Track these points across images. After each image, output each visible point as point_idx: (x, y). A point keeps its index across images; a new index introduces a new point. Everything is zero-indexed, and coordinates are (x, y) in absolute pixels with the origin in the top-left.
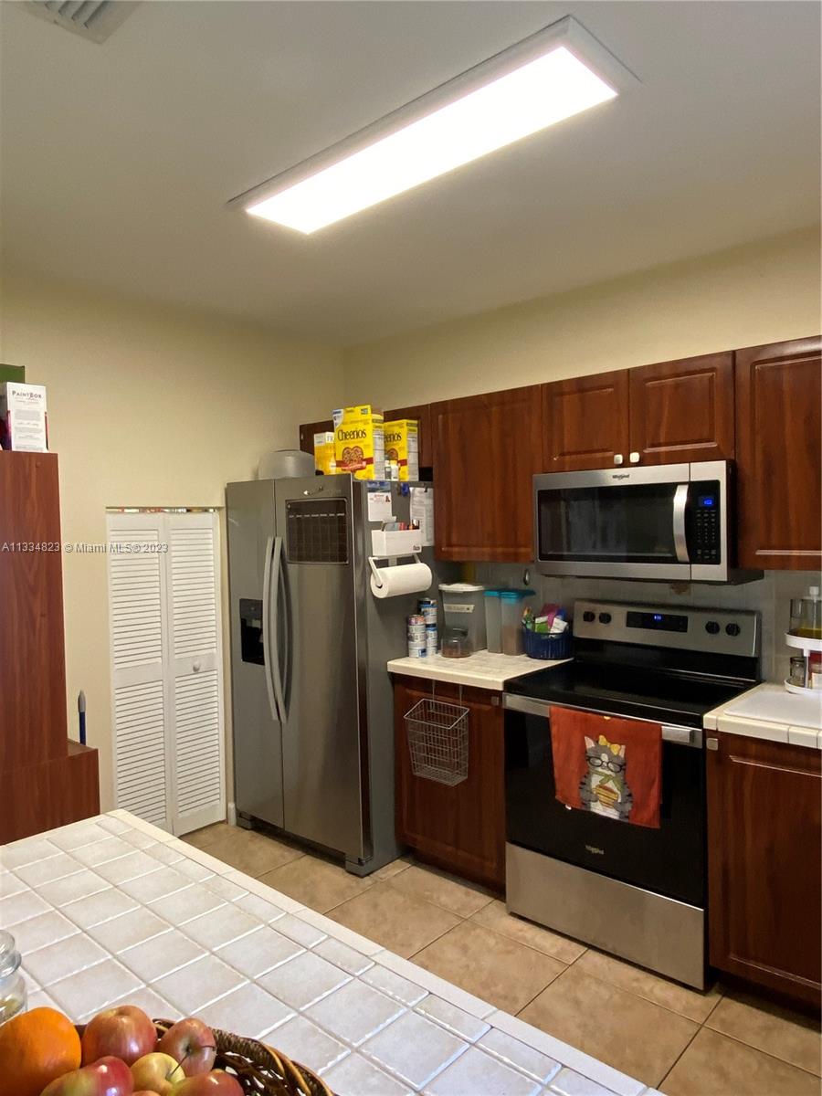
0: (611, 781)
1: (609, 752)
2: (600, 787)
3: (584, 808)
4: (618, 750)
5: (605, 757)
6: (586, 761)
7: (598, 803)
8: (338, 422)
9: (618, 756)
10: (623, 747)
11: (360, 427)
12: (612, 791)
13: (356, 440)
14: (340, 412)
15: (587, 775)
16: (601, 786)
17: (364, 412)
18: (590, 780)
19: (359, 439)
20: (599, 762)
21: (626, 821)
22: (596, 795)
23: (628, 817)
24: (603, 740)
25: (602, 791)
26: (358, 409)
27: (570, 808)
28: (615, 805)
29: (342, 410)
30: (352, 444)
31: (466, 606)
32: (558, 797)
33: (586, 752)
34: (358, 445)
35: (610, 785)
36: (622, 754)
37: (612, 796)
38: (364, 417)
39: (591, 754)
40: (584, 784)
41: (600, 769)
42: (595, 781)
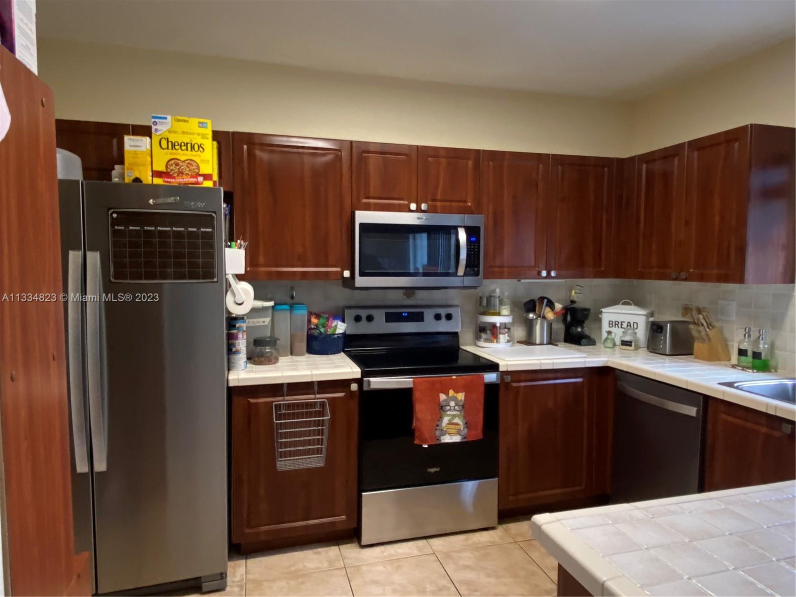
0: (457, 418)
1: (454, 399)
2: (448, 424)
3: (438, 442)
4: (461, 396)
5: (452, 404)
6: (441, 409)
7: (447, 435)
8: (161, 129)
9: (461, 400)
10: (464, 393)
11: (198, 140)
12: (457, 424)
13: (189, 152)
14: (166, 118)
15: (440, 419)
16: (450, 423)
17: (202, 125)
18: (442, 422)
19: (194, 153)
20: (448, 408)
21: (465, 440)
22: (446, 431)
23: (465, 438)
24: (451, 392)
25: (450, 426)
26: (194, 122)
27: (426, 446)
28: (459, 433)
29: (169, 118)
30: (183, 155)
31: (262, 320)
32: (416, 442)
33: (440, 404)
34: (193, 158)
35: (457, 420)
36: (463, 398)
37: (457, 427)
38: (202, 131)
39: (443, 404)
40: (437, 426)
41: (449, 413)
42: (446, 420)
